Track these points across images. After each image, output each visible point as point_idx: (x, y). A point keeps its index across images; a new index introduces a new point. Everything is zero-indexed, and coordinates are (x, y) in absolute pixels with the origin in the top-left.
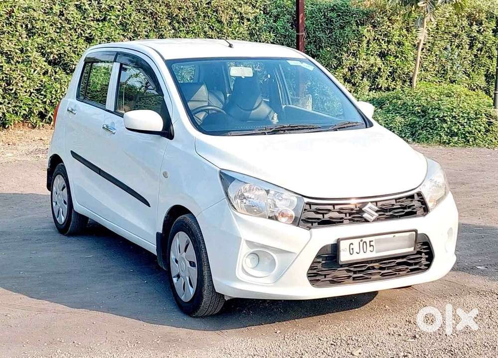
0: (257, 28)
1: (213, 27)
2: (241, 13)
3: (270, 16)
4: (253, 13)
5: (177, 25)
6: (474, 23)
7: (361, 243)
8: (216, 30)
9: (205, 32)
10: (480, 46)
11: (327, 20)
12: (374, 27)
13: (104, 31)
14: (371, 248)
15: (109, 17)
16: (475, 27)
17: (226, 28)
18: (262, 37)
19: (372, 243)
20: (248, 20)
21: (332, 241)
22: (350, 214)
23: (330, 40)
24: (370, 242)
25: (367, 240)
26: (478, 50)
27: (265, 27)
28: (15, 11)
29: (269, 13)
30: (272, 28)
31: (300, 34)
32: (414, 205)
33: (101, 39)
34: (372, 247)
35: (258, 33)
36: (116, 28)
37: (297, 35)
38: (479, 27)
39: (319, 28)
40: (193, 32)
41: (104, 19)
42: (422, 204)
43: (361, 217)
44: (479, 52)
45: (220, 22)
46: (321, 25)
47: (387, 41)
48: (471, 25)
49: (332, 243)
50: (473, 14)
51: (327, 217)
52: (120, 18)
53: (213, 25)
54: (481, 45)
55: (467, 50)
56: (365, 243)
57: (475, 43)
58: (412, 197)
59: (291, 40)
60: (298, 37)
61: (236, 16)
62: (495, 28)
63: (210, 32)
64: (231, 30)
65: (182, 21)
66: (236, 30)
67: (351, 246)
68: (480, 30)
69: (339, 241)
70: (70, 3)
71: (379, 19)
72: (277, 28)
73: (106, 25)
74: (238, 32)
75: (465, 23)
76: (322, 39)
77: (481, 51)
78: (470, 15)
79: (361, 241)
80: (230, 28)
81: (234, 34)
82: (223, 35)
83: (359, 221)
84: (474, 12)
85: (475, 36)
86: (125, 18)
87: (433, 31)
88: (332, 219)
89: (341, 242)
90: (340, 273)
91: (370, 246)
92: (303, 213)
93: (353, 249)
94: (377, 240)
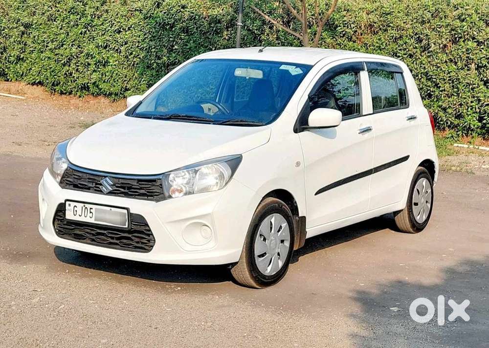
7: (84, 208)
25: (88, 206)
43: (99, 188)
67: (75, 209)
69: (66, 201)
79: (84, 206)
83: (99, 191)
88: (80, 184)
89: (67, 203)
90: (80, 231)
91: (91, 212)
92: (66, 175)
93: (76, 211)
94: (96, 209)
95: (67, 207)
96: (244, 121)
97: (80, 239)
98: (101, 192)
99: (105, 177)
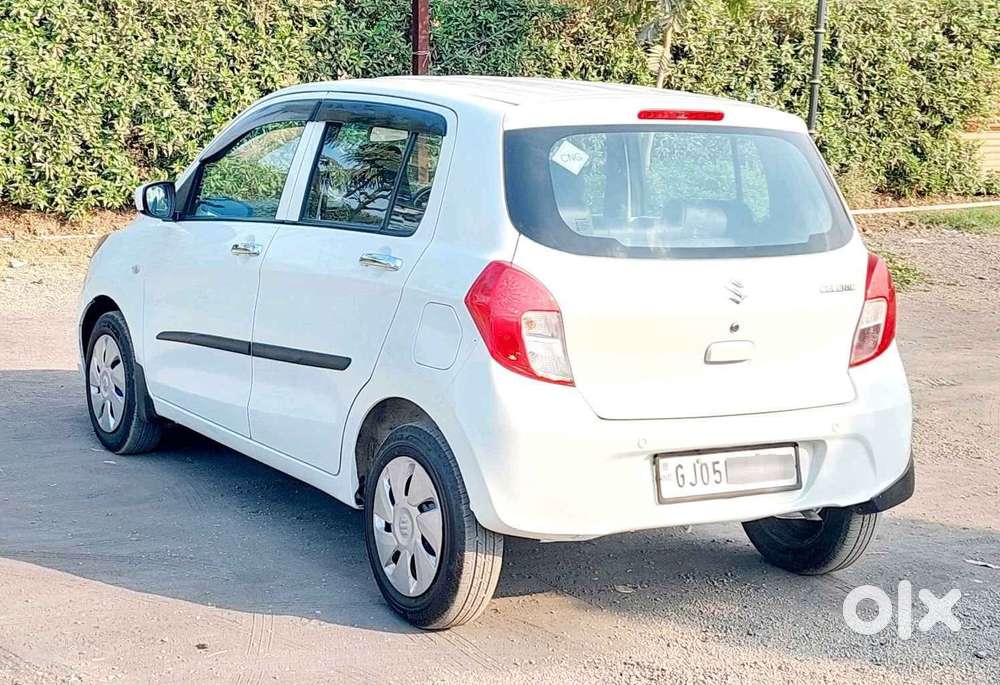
0: (331, 39)
1: (237, 35)
2: (296, 9)
3: (361, 16)
4: (322, 9)
5: (160, 30)
6: (787, 38)
8: (241, 40)
9: (219, 45)
10: (796, 84)
11: (480, 26)
12: (578, 41)
16: (787, 47)
17: (263, 36)
18: (342, 58)
20: (313, 23)
23: (484, 68)
26: (793, 94)
27: (348, 38)
29: (357, 9)
30: (363, 40)
31: (420, 53)
35: (333, 49)
36: (31, 33)
37: (414, 55)
38: (796, 46)
39: (461, 42)
40: (193, 45)
44: (795, 98)
45: (252, 25)
46: (467, 36)
47: (605, 70)
48: (780, 42)
50: (786, 20)
52: (40, 12)
53: (237, 29)
54: (799, 83)
55: (770, 93)
57: (788, 79)
59: (404, 65)
60: (415, 57)
61: (287, 14)
62: (829, 47)
63: (230, 44)
64: (274, 41)
65: (170, 21)
66: (286, 43)
68: (797, 51)
71: (587, 27)
72: (374, 40)
74: (289, 46)
75: (768, 36)
76: (467, 64)
77: (799, 94)
78: (779, 22)
80: (273, 37)
81: (280, 49)
82: (258, 52)
84: (787, 16)
85: (787, 65)
86: (49, 13)
87: (701, 53)
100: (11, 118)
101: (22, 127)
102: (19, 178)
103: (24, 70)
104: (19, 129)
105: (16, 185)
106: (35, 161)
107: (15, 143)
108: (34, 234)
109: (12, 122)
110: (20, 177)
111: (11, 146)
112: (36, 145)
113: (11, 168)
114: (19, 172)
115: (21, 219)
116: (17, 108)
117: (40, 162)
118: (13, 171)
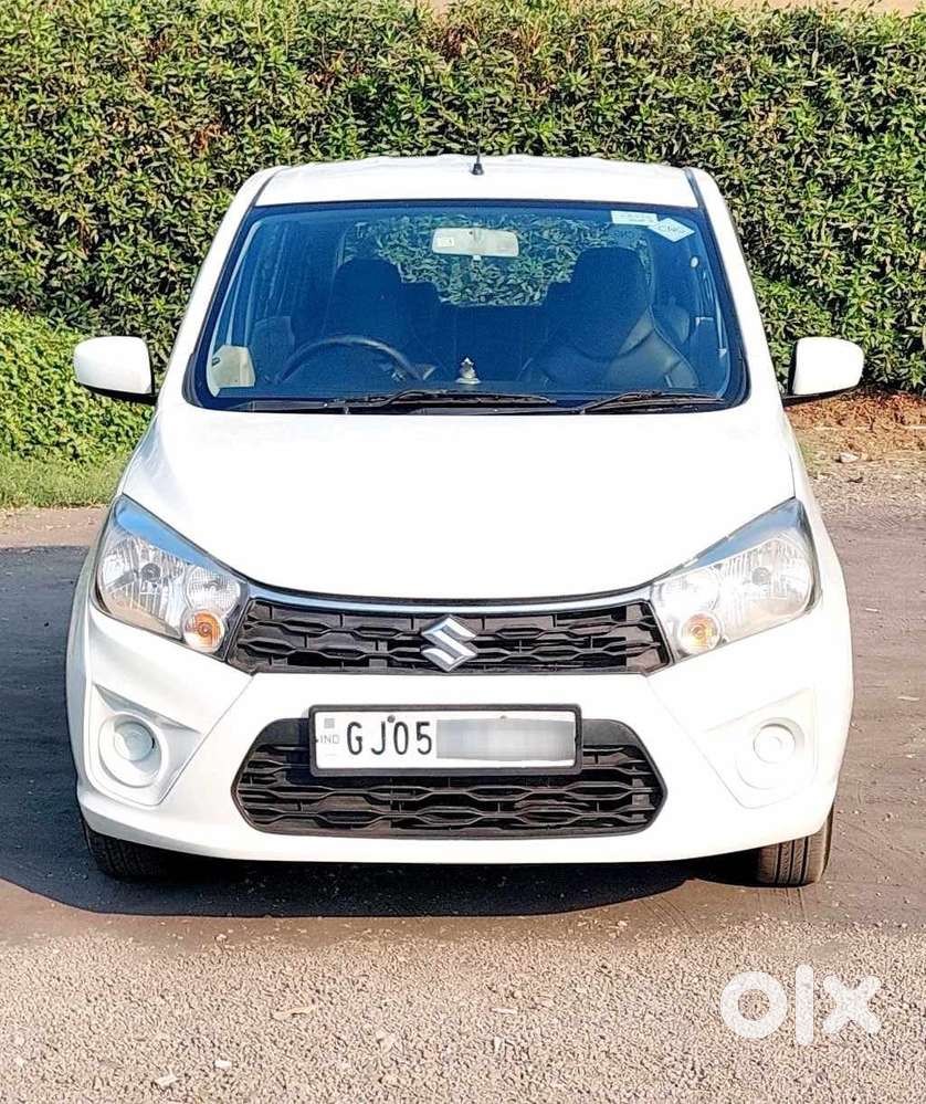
7: (390, 728)
13: (879, 161)
14: (424, 744)
15: (895, 120)
19: (424, 730)
21: (298, 712)
22: (392, 644)
24: (419, 725)
25: (411, 719)
28: (642, 111)
32: (624, 639)
33: (867, 181)
34: (425, 741)
41: (883, 128)
42: (655, 640)
43: (418, 655)
49: (299, 716)
51: (314, 645)
56: (401, 729)
58: (619, 613)
67: (355, 732)
69: (313, 711)
70: (789, 85)
73: (886, 141)
79: (391, 719)
83: (409, 665)
88: (326, 650)
89: (320, 718)
90: (346, 802)
91: (420, 736)
92: (247, 627)
93: (359, 739)
94: (440, 724)
95: (320, 729)
96: (663, 397)
97: (347, 827)
98: (431, 667)
99: (440, 617)
100: (882, 266)
101: (895, 278)
102: (886, 347)
103: (901, 202)
104: (891, 280)
105: (881, 356)
106: (910, 323)
107: (886, 300)
108: (902, 423)
109: (883, 272)
110: (889, 345)
111: (879, 304)
112: (912, 302)
113: (877, 334)
114: (886, 338)
115: (888, 403)
116: (889, 251)
117: (916, 325)
118: (880, 337)
